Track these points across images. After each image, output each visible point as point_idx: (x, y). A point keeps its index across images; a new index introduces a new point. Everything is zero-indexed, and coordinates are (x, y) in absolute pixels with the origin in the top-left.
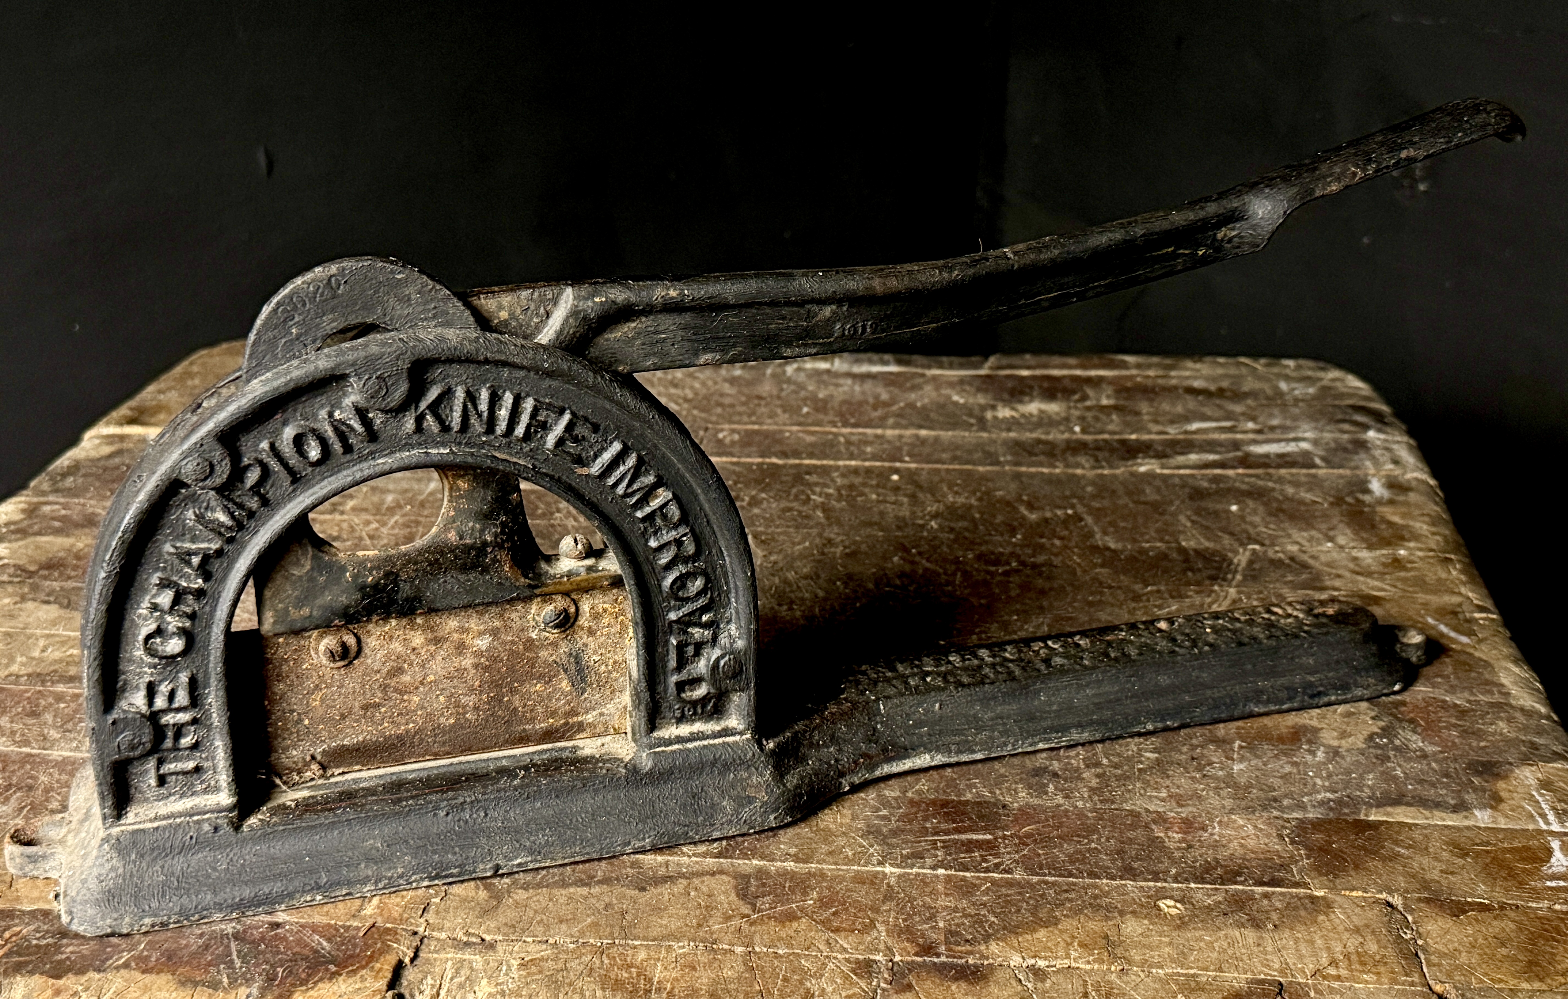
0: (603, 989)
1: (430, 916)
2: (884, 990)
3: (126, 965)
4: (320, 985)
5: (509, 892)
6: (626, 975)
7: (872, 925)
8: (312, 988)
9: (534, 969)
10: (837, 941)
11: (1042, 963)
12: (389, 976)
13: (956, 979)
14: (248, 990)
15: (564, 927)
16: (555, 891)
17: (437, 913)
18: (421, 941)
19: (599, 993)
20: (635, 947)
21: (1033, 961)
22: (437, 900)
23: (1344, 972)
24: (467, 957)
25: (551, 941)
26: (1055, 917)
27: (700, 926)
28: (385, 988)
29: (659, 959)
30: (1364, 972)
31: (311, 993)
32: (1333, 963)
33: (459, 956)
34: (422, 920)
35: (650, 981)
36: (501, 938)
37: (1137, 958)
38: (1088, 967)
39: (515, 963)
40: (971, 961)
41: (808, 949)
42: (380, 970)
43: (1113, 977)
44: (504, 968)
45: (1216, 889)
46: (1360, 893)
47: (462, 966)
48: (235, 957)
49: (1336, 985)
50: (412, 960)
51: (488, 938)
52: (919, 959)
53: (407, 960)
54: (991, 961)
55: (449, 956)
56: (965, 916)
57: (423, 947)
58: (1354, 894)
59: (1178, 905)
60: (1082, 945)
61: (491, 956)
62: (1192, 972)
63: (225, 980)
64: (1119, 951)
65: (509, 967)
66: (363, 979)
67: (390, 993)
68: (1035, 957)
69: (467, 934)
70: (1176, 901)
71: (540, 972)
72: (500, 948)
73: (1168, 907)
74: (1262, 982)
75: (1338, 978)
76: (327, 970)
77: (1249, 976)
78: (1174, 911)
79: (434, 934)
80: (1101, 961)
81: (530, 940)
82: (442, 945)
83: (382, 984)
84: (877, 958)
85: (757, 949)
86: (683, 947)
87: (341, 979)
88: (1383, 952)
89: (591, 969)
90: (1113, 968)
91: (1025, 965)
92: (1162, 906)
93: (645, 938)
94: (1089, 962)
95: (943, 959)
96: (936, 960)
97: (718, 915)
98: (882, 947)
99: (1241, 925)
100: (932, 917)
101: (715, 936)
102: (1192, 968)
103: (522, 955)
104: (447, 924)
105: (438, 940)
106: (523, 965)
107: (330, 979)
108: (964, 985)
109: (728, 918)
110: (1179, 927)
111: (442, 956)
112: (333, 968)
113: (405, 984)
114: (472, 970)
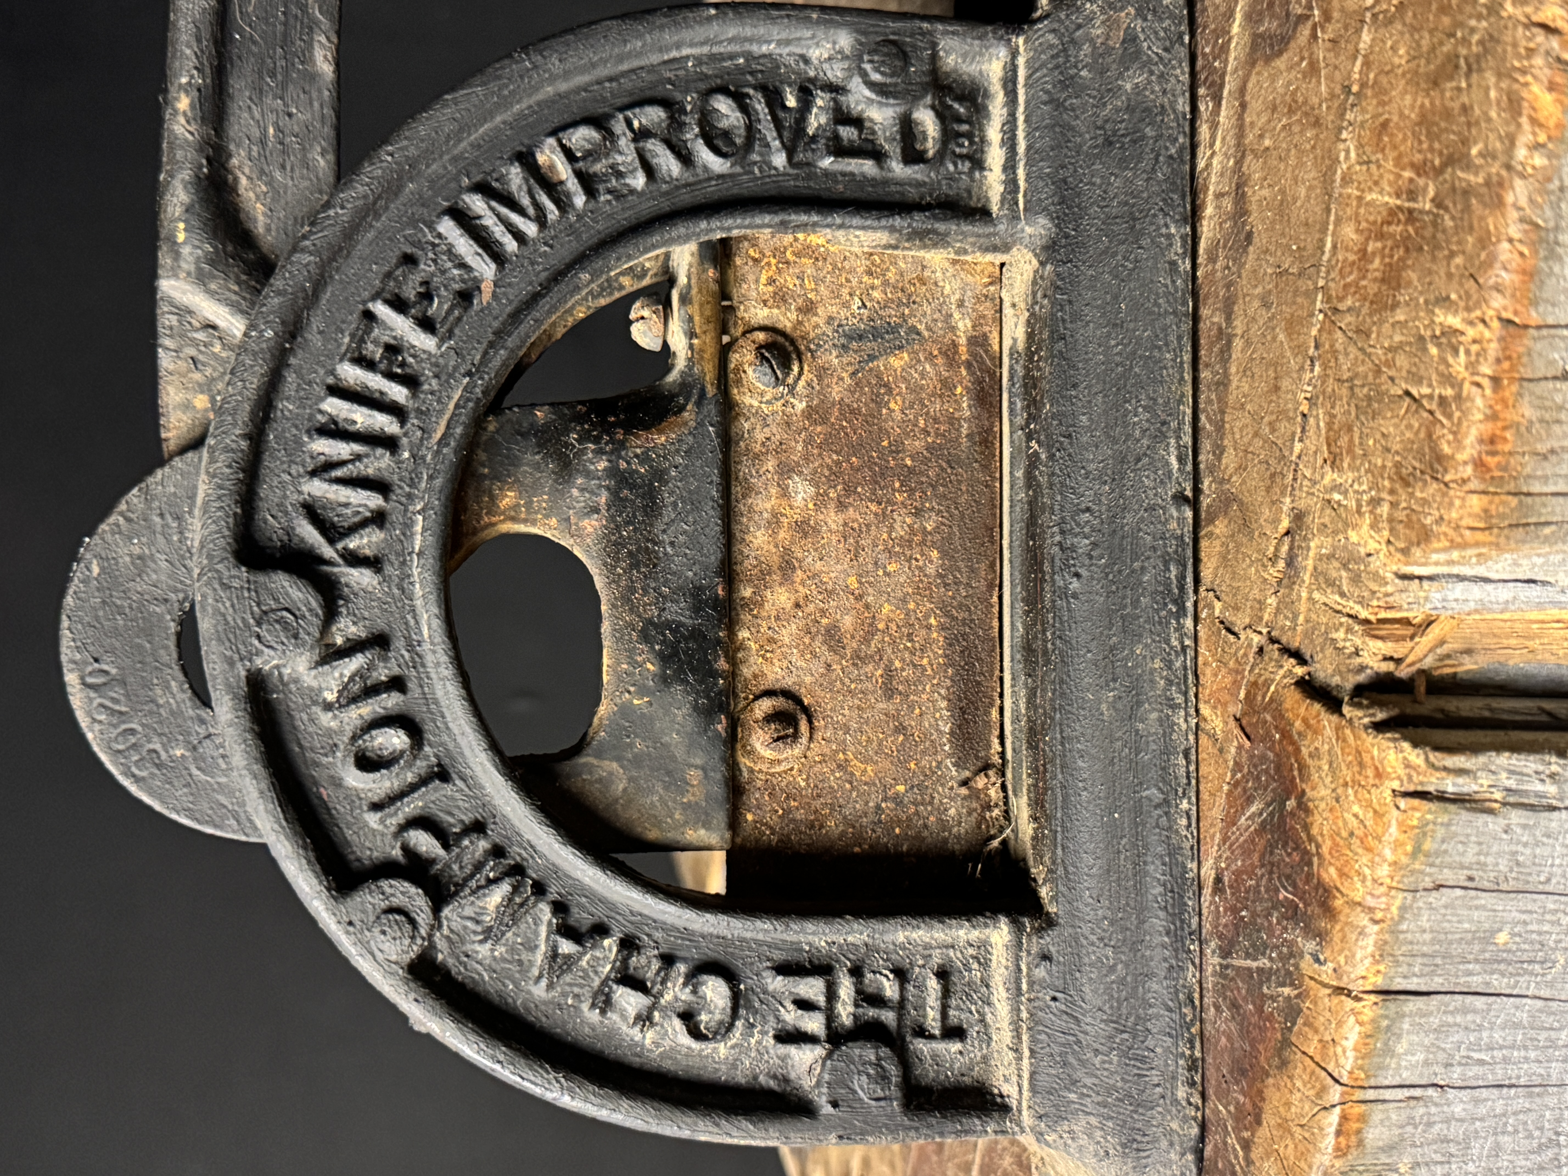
0: (1395, 306)
1: (1239, 621)
3: (1247, 1145)
4: (1315, 831)
5: (1222, 481)
6: (1377, 262)
8: (1318, 846)
9: (1343, 441)
12: (1317, 706)
14: (1308, 957)
15: (1285, 384)
16: (1231, 399)
17: (1237, 608)
18: (1273, 641)
19: (1400, 315)
20: (1334, 247)
22: (1218, 605)
24: (1310, 563)
25: (1304, 408)
27: (1317, 122)
28: (1335, 718)
29: (1360, 199)
31: (1325, 850)
33: (1307, 578)
34: (1243, 637)
35: (1393, 212)
36: (1288, 500)
39: (1330, 477)
42: (1305, 721)
44: (1336, 497)
47: (1324, 574)
48: (1254, 964)
50: (1301, 660)
51: (1285, 524)
53: (1300, 671)
55: (1304, 595)
57: (1284, 640)
61: (1314, 521)
63: (1287, 991)
65: (1336, 488)
66: (1315, 754)
67: (1346, 709)
69: (1274, 560)
71: (1350, 429)
72: (1302, 504)
76: (1292, 814)
79: (1266, 617)
81: (1298, 447)
82: (1287, 605)
83: (1328, 721)
86: (1347, 151)
87: (1309, 793)
89: (1358, 331)
93: (1324, 230)
97: (1305, 89)
101: (1338, 90)
103: (1320, 461)
104: (1255, 593)
105: (1278, 610)
106: (1334, 461)
107: (1308, 811)
109: (1312, 68)
111: (1303, 607)
112: (1291, 804)
113: (1336, 680)
114: (1331, 557)
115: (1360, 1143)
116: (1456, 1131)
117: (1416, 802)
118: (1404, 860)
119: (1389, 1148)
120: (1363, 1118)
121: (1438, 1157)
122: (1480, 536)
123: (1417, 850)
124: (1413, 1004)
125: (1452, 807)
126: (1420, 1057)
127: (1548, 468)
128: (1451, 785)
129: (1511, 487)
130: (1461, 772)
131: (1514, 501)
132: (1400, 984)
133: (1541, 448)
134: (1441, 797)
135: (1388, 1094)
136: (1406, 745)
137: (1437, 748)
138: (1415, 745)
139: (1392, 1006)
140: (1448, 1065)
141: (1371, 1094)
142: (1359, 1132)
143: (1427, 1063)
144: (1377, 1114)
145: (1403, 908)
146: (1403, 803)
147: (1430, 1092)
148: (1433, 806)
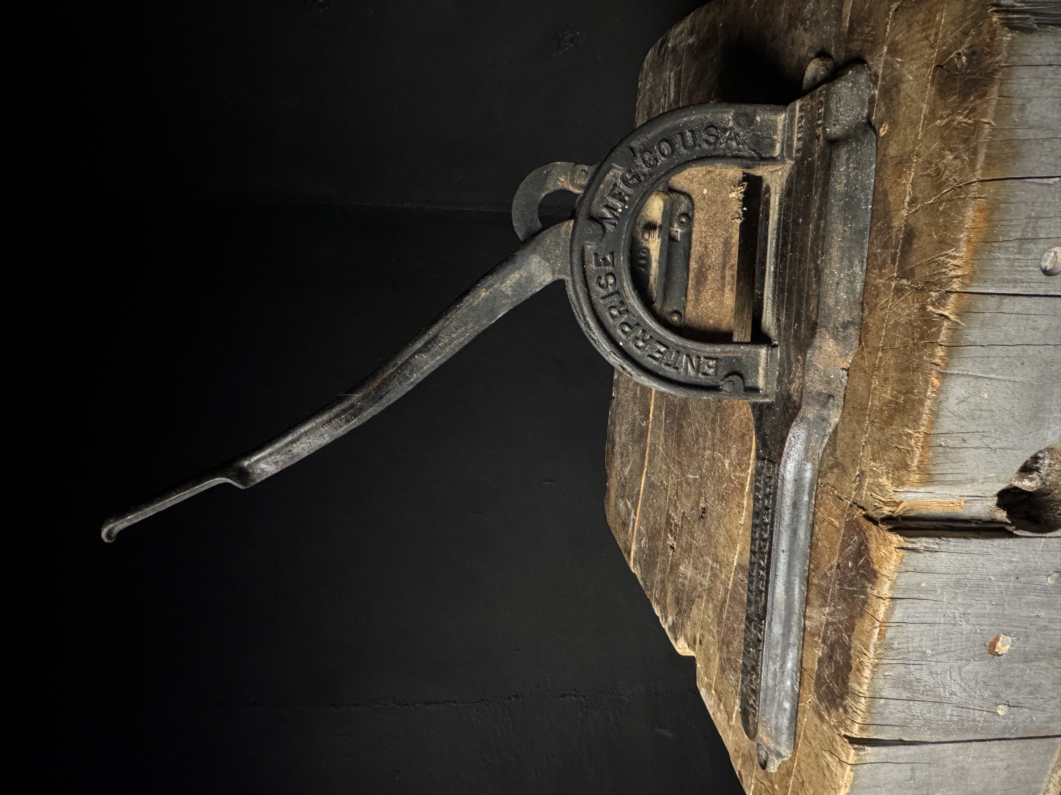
0: (892, 425)
1: (843, 497)
2: (911, 284)
3: (849, 635)
4: (871, 555)
5: (836, 458)
6: (886, 412)
7: (876, 287)
8: (872, 559)
9: (877, 456)
10: (882, 305)
11: (908, 199)
12: (871, 523)
13: (910, 244)
14: (869, 588)
15: (857, 437)
16: (838, 437)
17: (842, 493)
18: (855, 503)
19: (894, 427)
20: (872, 405)
21: (906, 203)
22: (836, 492)
23: (934, 31)
24: (866, 485)
25: (863, 444)
26: (883, 191)
27: (865, 372)
28: (876, 526)
29: (880, 395)
30: (935, 20)
31: (874, 561)
32: (927, 38)
33: (865, 488)
34: (845, 501)
35: (891, 401)
36: (859, 467)
37: (911, 147)
38: (913, 173)
39: (872, 463)
40: (902, 236)
41: (884, 320)
42: (867, 526)
43: (920, 160)
44: (874, 469)
45: (877, 105)
46: (888, 26)
47: (871, 488)
48: (851, 589)
49: (940, 35)
50: (864, 510)
51: (858, 473)
52: (897, 263)
53: (864, 513)
54: (903, 226)
55: (864, 492)
56: (876, 238)
57: (858, 503)
58: (888, 30)
59: (883, 125)
60: (900, 177)
61: (868, 474)
62: (922, 117)
63: (862, 596)
64: (906, 157)
65: (875, 467)
66: (871, 536)
67: (879, 524)
68: (904, 203)
69: (854, 482)
70: (881, 127)
71: (879, 453)
72: (863, 469)
73: (884, 131)
74: (933, 77)
75: (937, 34)
76: (863, 550)
77: (929, 85)
78: (887, 128)
79: (852, 497)
80: (910, 168)
81: (861, 454)
82: (859, 494)
83: (874, 527)
84: (894, 285)
85: (881, 345)
86: (875, 382)
87: (869, 546)
88: (924, 9)
89: (881, 428)
90: (915, 160)
91: (908, 208)
92: (882, 135)
93: (868, 400)
94: (910, 174)
95: (898, 251)
96: (898, 255)
97: (860, 362)
98: (888, 282)
99: (899, 92)
100: (875, 255)
102: (920, 117)
103: (869, 458)
104: (849, 490)
105: (856, 496)
106: (874, 460)
107: (869, 550)
108: (915, 241)
109: (863, 358)
110: (896, 124)
111: (864, 496)
112: (863, 548)
113: (875, 516)
114: (872, 484)
115: (884, 637)
116: (910, 634)
117: (901, 550)
118: (897, 564)
119: (892, 639)
120: (885, 631)
121: (905, 642)
122: (918, 484)
123: (901, 563)
124: (899, 602)
125: (910, 551)
126: (901, 615)
127: (936, 468)
128: (910, 546)
129: (927, 472)
130: (913, 543)
131: (927, 476)
132: (896, 596)
133: (934, 463)
134: (907, 549)
135: (892, 624)
136: (898, 535)
137: (907, 536)
138: (900, 536)
139: (894, 602)
140: (908, 617)
141: (887, 624)
142: (884, 634)
143: (902, 617)
144: (889, 630)
145: (897, 577)
146: (897, 550)
147: (903, 624)
148: (905, 551)
